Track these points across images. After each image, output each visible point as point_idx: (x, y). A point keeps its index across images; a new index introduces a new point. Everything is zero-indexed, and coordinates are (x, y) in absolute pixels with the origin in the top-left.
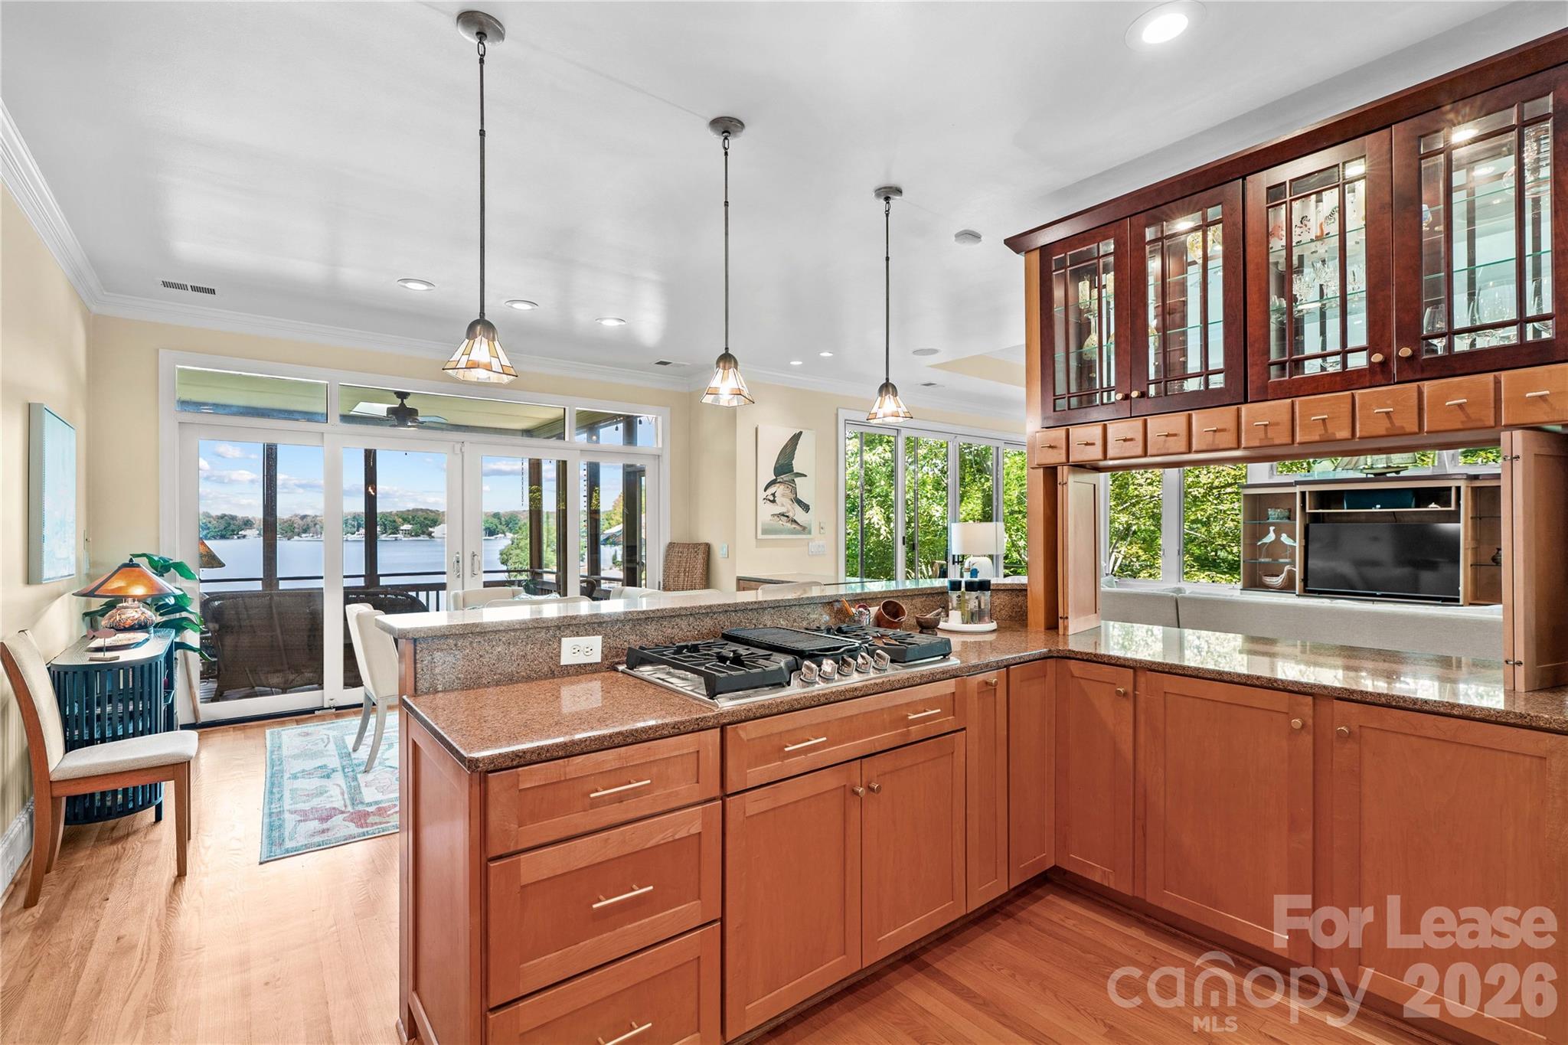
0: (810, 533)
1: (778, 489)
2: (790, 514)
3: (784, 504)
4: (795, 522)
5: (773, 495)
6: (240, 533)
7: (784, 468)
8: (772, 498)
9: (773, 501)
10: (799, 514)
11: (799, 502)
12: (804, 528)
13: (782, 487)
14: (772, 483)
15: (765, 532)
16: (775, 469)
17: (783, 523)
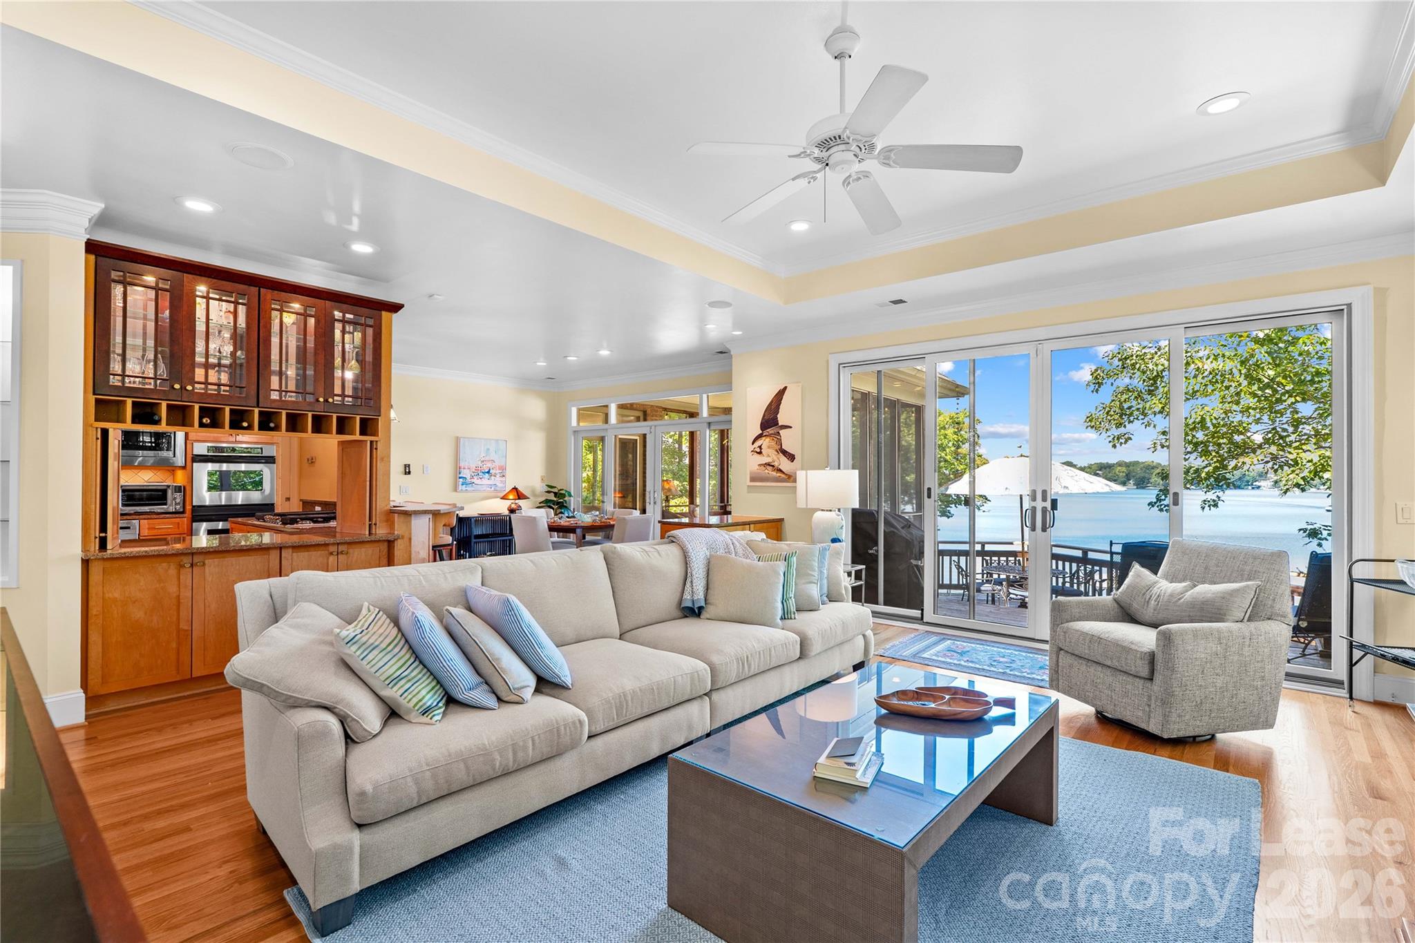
0: (795, 481)
1: (765, 442)
2: (776, 464)
3: (770, 455)
4: (780, 471)
5: (760, 447)
6: (1254, 484)
7: (770, 422)
8: (758, 450)
9: (760, 453)
10: (785, 464)
11: (784, 453)
12: (789, 477)
13: (768, 439)
14: (759, 437)
15: (753, 479)
16: (762, 424)
17: (769, 472)
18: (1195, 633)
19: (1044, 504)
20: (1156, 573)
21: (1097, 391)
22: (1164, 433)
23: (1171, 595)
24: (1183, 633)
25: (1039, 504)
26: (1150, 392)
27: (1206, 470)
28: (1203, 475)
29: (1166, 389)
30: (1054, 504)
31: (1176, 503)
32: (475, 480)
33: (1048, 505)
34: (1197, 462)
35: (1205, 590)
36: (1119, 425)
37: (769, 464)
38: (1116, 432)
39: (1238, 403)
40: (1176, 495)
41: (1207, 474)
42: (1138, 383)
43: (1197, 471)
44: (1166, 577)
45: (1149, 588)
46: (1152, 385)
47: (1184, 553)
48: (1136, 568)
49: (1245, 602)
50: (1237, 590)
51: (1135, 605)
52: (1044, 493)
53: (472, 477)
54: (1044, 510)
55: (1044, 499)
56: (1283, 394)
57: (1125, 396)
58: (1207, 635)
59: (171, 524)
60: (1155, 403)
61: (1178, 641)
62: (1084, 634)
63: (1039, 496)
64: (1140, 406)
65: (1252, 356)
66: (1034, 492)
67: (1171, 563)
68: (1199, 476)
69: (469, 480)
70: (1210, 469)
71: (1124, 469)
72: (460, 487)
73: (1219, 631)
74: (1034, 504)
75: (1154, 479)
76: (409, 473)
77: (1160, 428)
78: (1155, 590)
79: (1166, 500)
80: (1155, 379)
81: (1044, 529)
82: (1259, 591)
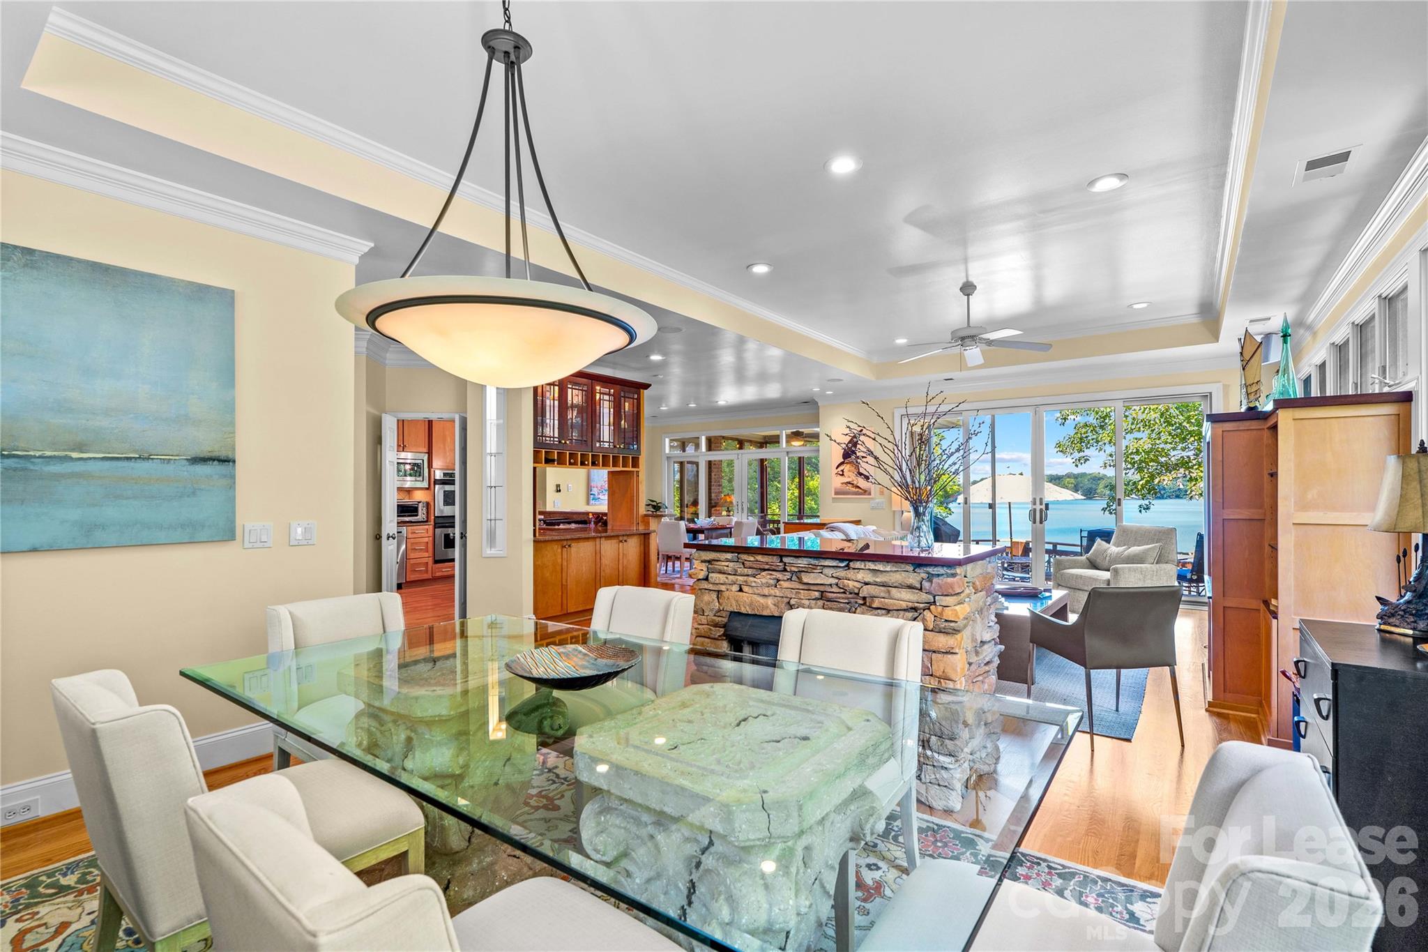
0: (870, 494)
1: (846, 468)
2: (855, 482)
3: (850, 475)
4: (858, 487)
5: (842, 471)
7: (849, 454)
8: (841, 473)
9: (843, 475)
10: (862, 483)
11: (861, 474)
12: (865, 491)
13: (848, 466)
14: (842, 463)
15: (836, 493)
16: (843, 455)
17: (849, 488)
18: (1129, 568)
19: (1041, 507)
20: (1109, 543)
21: (1063, 424)
22: (1111, 455)
23: (1117, 553)
24: (1123, 568)
25: (1038, 507)
26: (1102, 427)
27: (1141, 483)
28: (1139, 487)
29: (1113, 427)
30: (1047, 505)
31: (1119, 505)
32: (600, 496)
33: (1043, 507)
34: (1134, 476)
35: (1135, 549)
36: (1080, 451)
37: (849, 483)
38: (1077, 455)
39: (1159, 439)
40: (1119, 499)
41: (1142, 485)
42: (1091, 419)
43: (1135, 483)
44: (1114, 545)
45: (1105, 551)
46: (1103, 422)
47: (1124, 531)
48: (1098, 540)
49: (1155, 554)
50: (1150, 548)
51: (1098, 560)
52: (1041, 499)
53: (599, 494)
54: (1041, 510)
55: (1041, 504)
56: (1187, 435)
57: (1084, 430)
58: (1135, 570)
59: (423, 529)
60: (1105, 436)
61: (1121, 572)
62: (1072, 575)
63: (1038, 502)
64: (1095, 437)
65: (1167, 410)
66: (1035, 499)
67: (1117, 537)
68: (1136, 487)
69: (597, 496)
70: (1143, 482)
71: (1072, 480)
72: (592, 502)
73: (1141, 567)
74: (1034, 507)
75: (1100, 489)
76: (560, 491)
77: (1108, 452)
78: (1109, 552)
79: (1113, 505)
80: (1104, 418)
81: (1041, 523)
82: (1161, 549)
